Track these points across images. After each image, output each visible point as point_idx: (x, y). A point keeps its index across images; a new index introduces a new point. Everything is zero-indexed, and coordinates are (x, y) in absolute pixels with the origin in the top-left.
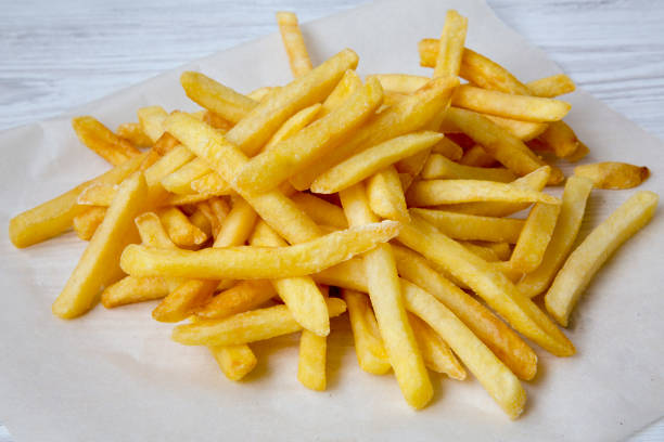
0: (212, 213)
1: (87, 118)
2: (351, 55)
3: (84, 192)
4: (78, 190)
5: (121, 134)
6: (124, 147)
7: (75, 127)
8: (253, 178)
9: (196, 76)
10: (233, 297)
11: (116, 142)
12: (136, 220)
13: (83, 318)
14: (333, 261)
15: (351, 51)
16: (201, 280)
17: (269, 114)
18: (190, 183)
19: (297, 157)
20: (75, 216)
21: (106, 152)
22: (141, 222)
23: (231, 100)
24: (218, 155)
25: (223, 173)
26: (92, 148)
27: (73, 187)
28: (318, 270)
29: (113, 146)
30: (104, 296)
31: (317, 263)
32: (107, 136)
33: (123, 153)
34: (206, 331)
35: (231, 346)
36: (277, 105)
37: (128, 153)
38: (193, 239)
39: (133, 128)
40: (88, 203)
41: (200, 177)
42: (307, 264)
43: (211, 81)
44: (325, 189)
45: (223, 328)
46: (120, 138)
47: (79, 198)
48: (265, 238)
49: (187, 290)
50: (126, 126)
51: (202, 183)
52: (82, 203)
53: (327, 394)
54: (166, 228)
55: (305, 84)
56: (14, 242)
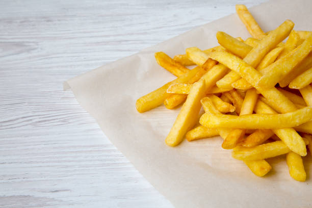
0: (232, 97)
1: (161, 52)
2: (290, 23)
3: (170, 87)
4: (166, 86)
5: (175, 59)
6: (179, 66)
7: (156, 57)
8: (266, 82)
9: (222, 33)
10: (255, 138)
11: (175, 64)
12: (201, 101)
13: (180, 146)
14: (305, 120)
15: (290, 21)
16: (240, 129)
17: (260, 51)
18: (230, 84)
19: (285, 72)
20: (166, 98)
21: (170, 68)
22: (203, 101)
23: (238, 44)
24: (245, 71)
25: (248, 80)
26: (162, 66)
27: (163, 85)
28: (298, 125)
29: (173, 65)
30: (188, 136)
31: (297, 122)
32: (170, 61)
33: (179, 68)
34: (247, 153)
35: (257, 160)
36: (263, 47)
37: (181, 68)
38: (229, 109)
39: (181, 57)
40: (173, 92)
41: (236, 81)
42: (293, 122)
43: (229, 36)
44: (297, 87)
45: (254, 152)
46: (176, 62)
47: (168, 90)
48: (264, 109)
49: (236, 134)
50: (178, 56)
51: (236, 84)
52: (170, 92)
53: (306, 183)
54: (214, 104)
55: (273, 37)
56: (138, 111)
